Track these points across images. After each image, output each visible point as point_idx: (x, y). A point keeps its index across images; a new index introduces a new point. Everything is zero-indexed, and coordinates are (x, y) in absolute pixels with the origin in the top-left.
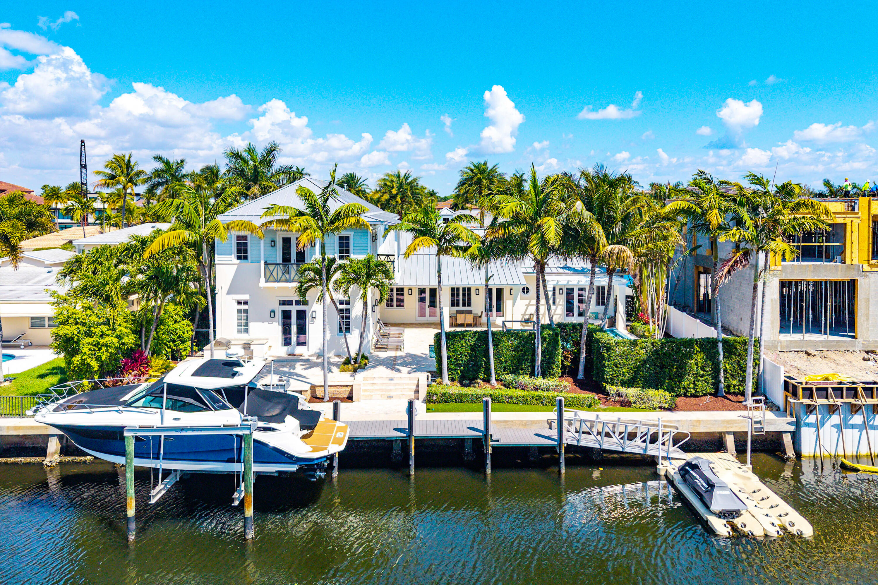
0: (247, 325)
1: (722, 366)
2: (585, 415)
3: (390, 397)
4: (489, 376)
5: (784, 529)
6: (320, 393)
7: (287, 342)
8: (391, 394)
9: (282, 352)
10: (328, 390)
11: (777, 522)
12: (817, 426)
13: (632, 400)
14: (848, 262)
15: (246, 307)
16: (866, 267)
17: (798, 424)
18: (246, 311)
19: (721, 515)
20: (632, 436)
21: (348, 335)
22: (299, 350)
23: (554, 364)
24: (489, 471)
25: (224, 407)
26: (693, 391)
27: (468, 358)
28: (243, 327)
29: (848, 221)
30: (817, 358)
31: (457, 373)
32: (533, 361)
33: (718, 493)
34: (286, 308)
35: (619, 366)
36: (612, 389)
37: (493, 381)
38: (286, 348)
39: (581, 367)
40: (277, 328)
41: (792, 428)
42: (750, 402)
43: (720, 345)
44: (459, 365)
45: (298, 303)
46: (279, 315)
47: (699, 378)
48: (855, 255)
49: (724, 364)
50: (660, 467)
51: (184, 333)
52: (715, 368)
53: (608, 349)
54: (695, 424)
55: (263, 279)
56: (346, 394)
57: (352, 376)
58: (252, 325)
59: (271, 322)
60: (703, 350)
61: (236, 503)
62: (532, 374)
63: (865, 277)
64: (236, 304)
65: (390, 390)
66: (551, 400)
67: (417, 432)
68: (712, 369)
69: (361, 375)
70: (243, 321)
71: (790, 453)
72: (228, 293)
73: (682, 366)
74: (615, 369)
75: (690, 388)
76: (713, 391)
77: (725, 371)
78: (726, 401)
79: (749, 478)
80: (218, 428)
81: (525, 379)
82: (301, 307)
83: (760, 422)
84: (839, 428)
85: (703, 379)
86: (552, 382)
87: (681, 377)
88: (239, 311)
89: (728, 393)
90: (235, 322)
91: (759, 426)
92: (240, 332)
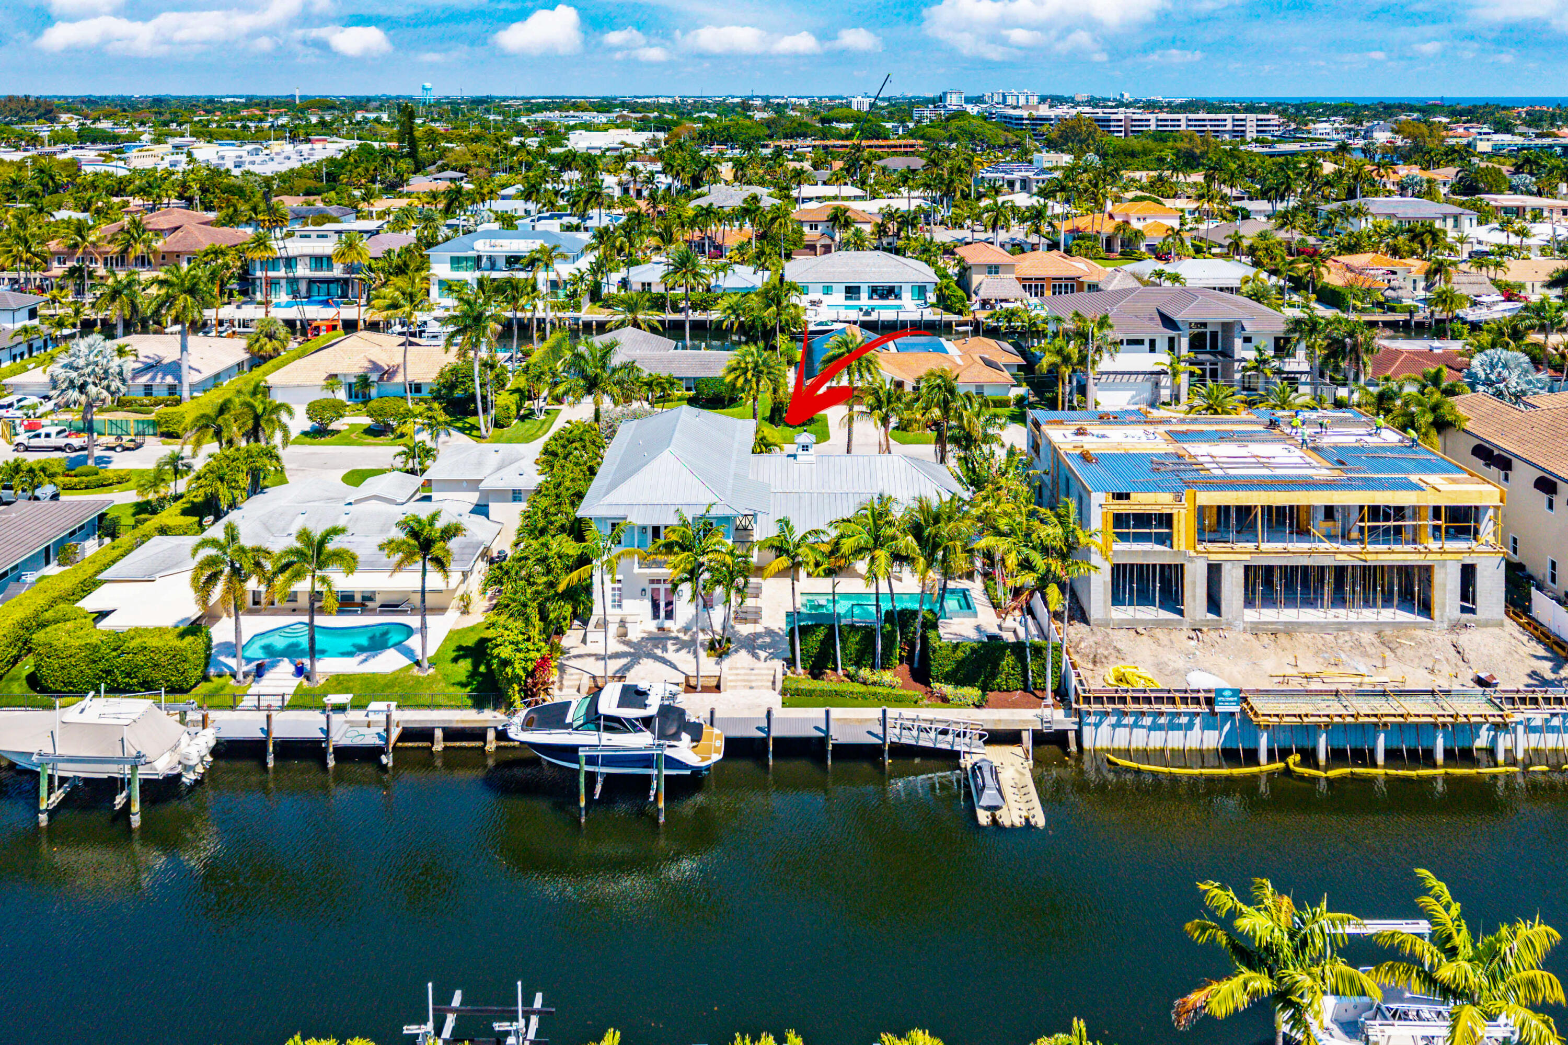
0: (620, 601)
1: (1029, 667)
2: (909, 712)
3: (751, 688)
4: (836, 665)
5: (1027, 819)
6: (693, 682)
7: (656, 616)
8: (753, 684)
9: (652, 626)
10: (700, 679)
11: (1024, 814)
12: (1097, 726)
13: (950, 697)
14: (1175, 548)
15: (619, 585)
16: (1192, 554)
17: (1080, 723)
18: (619, 589)
19: (988, 808)
20: (944, 732)
21: (711, 611)
22: (668, 624)
23: (893, 654)
24: (829, 762)
25: (641, 730)
26: (1005, 686)
27: (818, 649)
28: (617, 603)
29: (1175, 511)
30: (1144, 638)
31: (808, 664)
32: (874, 653)
33: (987, 792)
34: (655, 586)
35: (943, 666)
36: (936, 685)
37: (840, 672)
38: (656, 622)
39: (916, 658)
40: (647, 604)
41: (1076, 727)
42: (1050, 700)
44: (810, 655)
45: (666, 582)
46: (649, 593)
47: (1010, 675)
48: (1182, 542)
49: (1032, 666)
50: (962, 761)
52: (1024, 668)
53: (934, 651)
55: (636, 565)
56: (715, 683)
57: (717, 663)
58: (625, 602)
59: (642, 599)
60: (1013, 653)
61: (652, 799)
62: (873, 667)
63: (1192, 561)
65: (751, 681)
66: (885, 697)
67: (774, 733)
68: (1022, 669)
69: (727, 662)
70: (617, 598)
71: (1073, 748)
73: (996, 665)
74: (940, 668)
75: (1002, 684)
76: (1023, 686)
77: (1033, 671)
78: (1032, 697)
79: (1024, 775)
80: (640, 749)
81: (865, 672)
82: (669, 586)
83: (1054, 720)
84: (1114, 727)
85: (1014, 677)
86: (888, 676)
87: (994, 675)
89: (1035, 689)
90: (610, 598)
91: (1052, 723)
92: (614, 607)
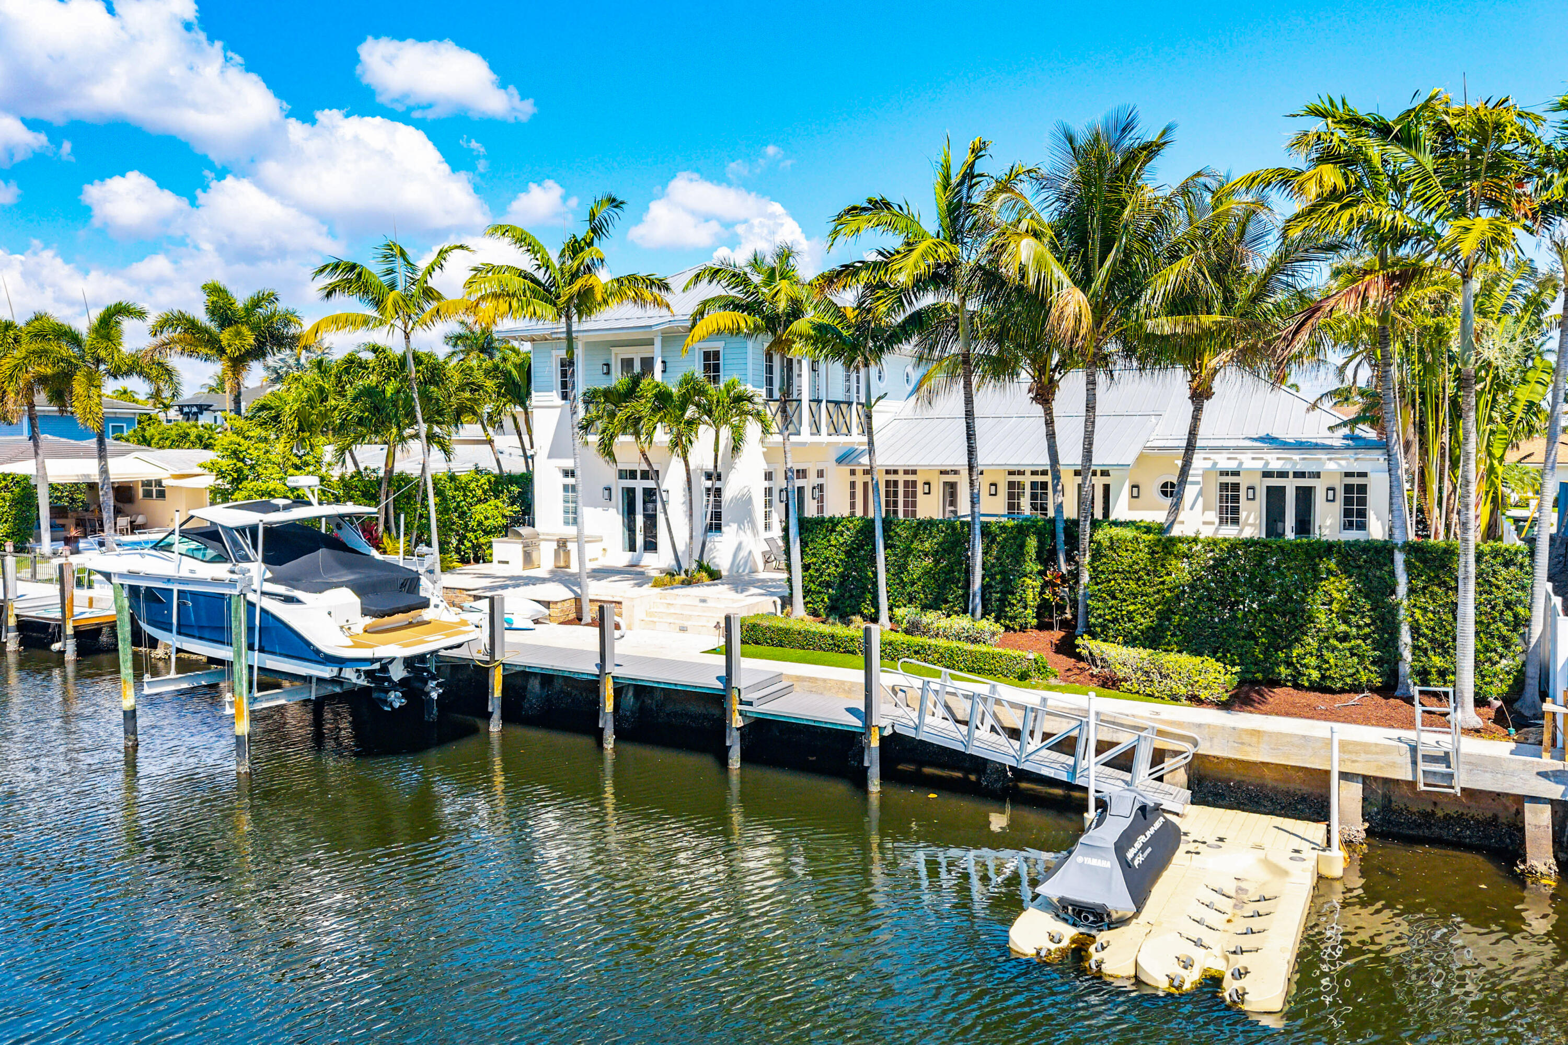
0: (575, 511)
1: (1403, 614)
3: (683, 629)
4: (876, 608)
7: (630, 545)
8: (689, 623)
9: (624, 558)
13: (1119, 671)
15: (573, 481)
22: (647, 558)
23: (1013, 594)
26: (1315, 675)
27: (841, 570)
28: (571, 516)
31: (822, 600)
32: (967, 585)
33: (1080, 859)
34: (629, 483)
35: (1118, 595)
37: (883, 620)
38: (629, 554)
39: (1081, 608)
40: (616, 519)
41: (1556, 791)
43: (1399, 558)
44: (828, 585)
45: (645, 475)
46: (617, 496)
47: (1333, 641)
49: (1411, 610)
51: (487, 518)
52: (1383, 619)
54: (1246, 739)
59: (607, 508)
64: (561, 475)
66: (942, 656)
68: (1374, 622)
70: (571, 505)
72: (550, 457)
74: (1111, 602)
75: (1306, 666)
76: (1378, 681)
77: (1415, 630)
82: (650, 484)
83: (1445, 759)
85: (1346, 645)
88: (566, 488)
90: (560, 506)
91: (1441, 768)
92: (566, 523)
